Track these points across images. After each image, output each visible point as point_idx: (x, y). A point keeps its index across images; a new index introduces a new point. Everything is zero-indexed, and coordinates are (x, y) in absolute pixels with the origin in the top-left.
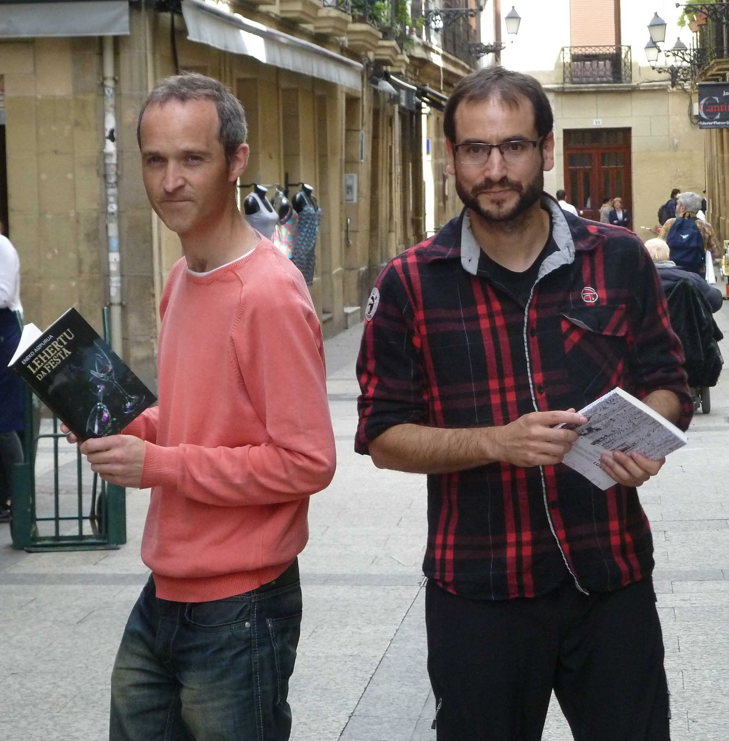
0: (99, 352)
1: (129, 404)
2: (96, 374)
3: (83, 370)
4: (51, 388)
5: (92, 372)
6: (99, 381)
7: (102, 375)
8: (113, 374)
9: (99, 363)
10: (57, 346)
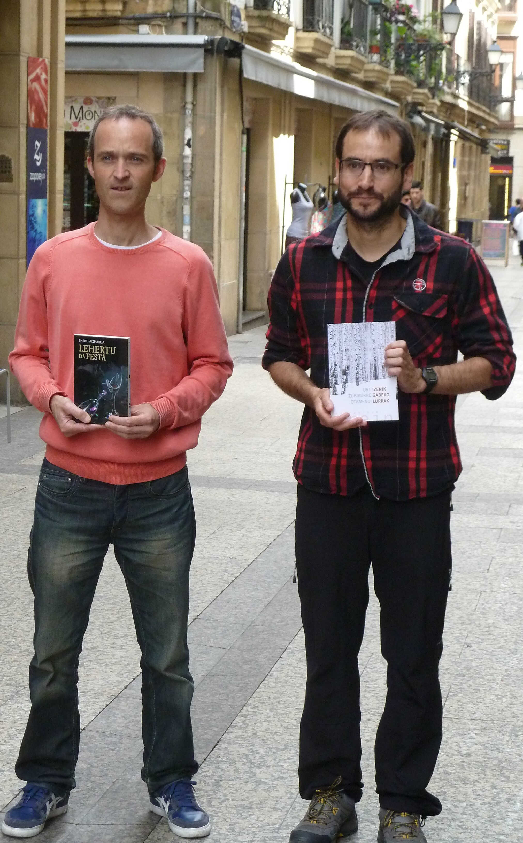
0: (120, 375)
2: (108, 383)
3: (103, 374)
5: (107, 381)
6: (107, 389)
7: (111, 387)
8: (117, 392)
9: (115, 379)
10: (102, 350)
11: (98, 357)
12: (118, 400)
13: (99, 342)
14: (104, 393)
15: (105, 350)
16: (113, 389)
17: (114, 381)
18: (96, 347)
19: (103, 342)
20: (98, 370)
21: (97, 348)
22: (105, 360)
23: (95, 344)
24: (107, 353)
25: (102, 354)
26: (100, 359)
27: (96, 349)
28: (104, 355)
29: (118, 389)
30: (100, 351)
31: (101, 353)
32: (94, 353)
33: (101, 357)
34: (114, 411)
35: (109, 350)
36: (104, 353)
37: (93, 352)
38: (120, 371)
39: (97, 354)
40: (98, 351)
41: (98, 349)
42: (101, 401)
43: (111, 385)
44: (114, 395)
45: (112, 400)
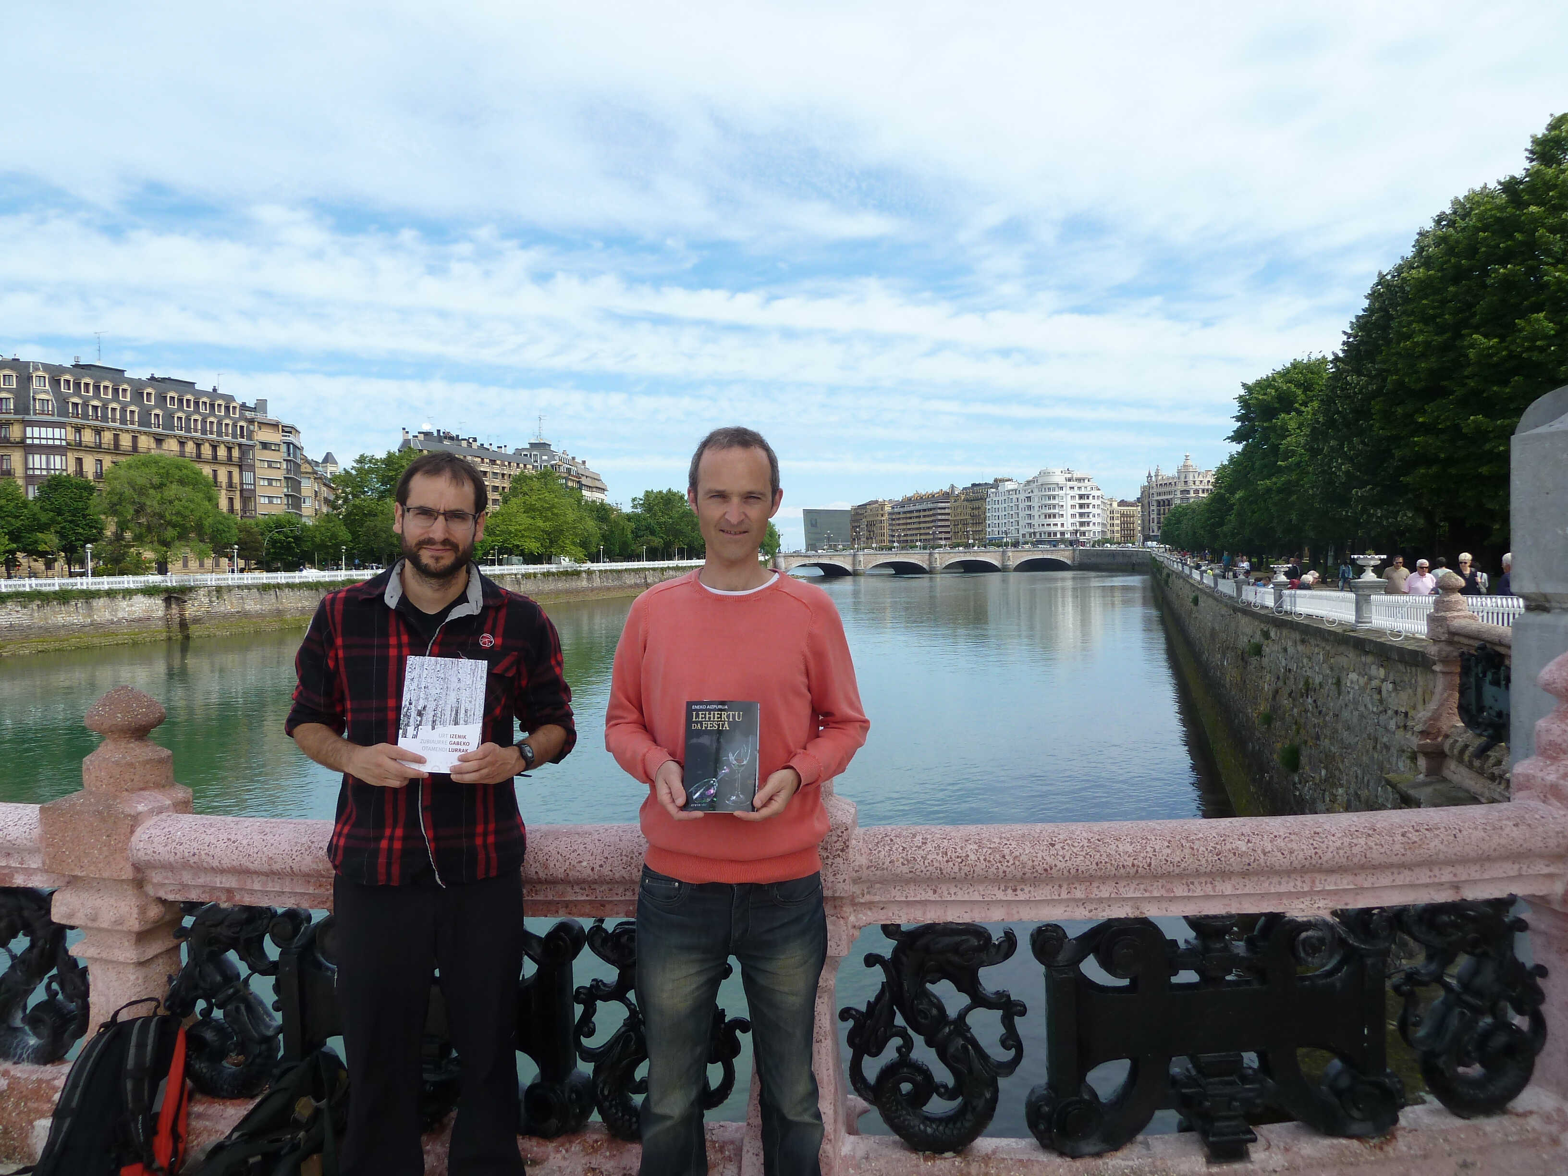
0: (747, 746)
1: (734, 798)
2: (731, 758)
3: (725, 747)
4: (694, 741)
5: (730, 755)
6: (729, 765)
7: (734, 762)
8: (743, 768)
9: (739, 754)
10: (724, 716)
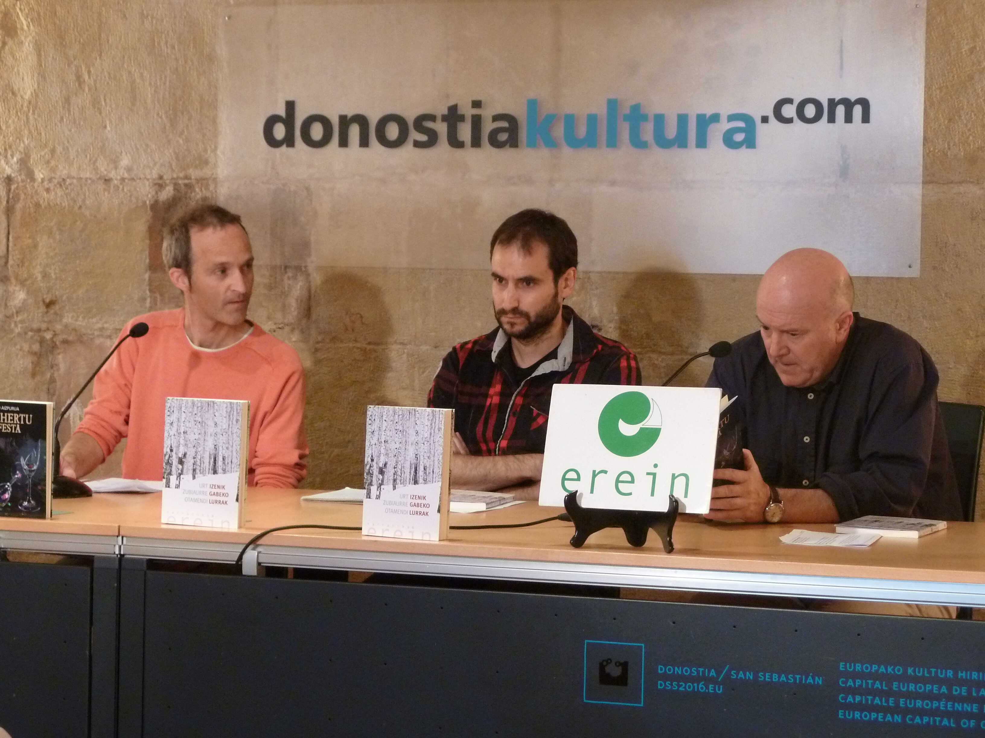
11: (11, 428)
12: (35, 485)
13: (13, 408)
14: (18, 475)
15: (20, 419)
16: (29, 471)
17: (29, 460)
18: (9, 415)
19: (18, 409)
20: (12, 445)
21: (11, 416)
22: (20, 432)
23: (8, 411)
24: (22, 423)
25: (16, 424)
26: (13, 431)
27: (9, 418)
28: (18, 426)
29: (34, 470)
30: (13, 420)
31: (15, 422)
32: (7, 423)
33: (15, 428)
34: (29, 499)
35: (25, 418)
36: (18, 422)
37: (6, 421)
38: (36, 447)
39: (11, 424)
40: (11, 420)
41: (12, 418)
42: (14, 486)
43: (28, 465)
44: (30, 478)
45: (27, 485)
